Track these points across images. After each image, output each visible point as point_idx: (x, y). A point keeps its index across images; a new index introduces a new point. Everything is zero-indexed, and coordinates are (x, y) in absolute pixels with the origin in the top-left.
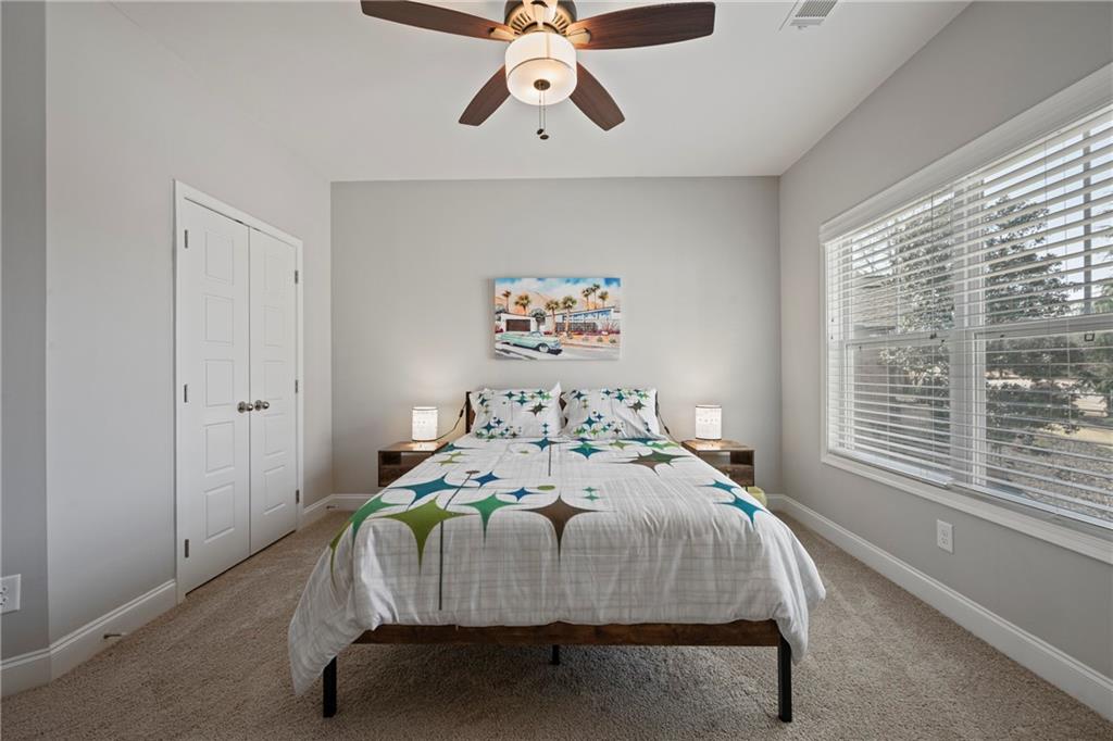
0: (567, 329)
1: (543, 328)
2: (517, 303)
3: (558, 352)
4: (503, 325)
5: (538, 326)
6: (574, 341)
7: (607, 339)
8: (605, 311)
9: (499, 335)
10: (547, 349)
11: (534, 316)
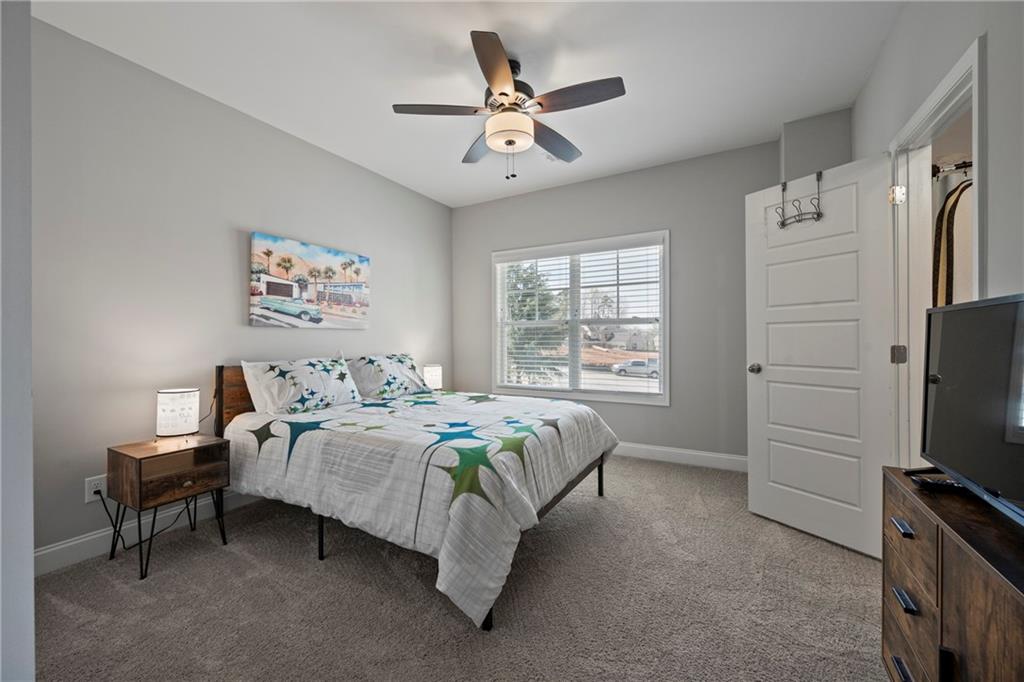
0: (327, 298)
1: (305, 295)
2: (279, 265)
3: (318, 321)
4: (263, 288)
5: (301, 292)
6: (332, 311)
7: (360, 310)
8: (358, 286)
9: (256, 300)
10: (308, 317)
11: (297, 282)
